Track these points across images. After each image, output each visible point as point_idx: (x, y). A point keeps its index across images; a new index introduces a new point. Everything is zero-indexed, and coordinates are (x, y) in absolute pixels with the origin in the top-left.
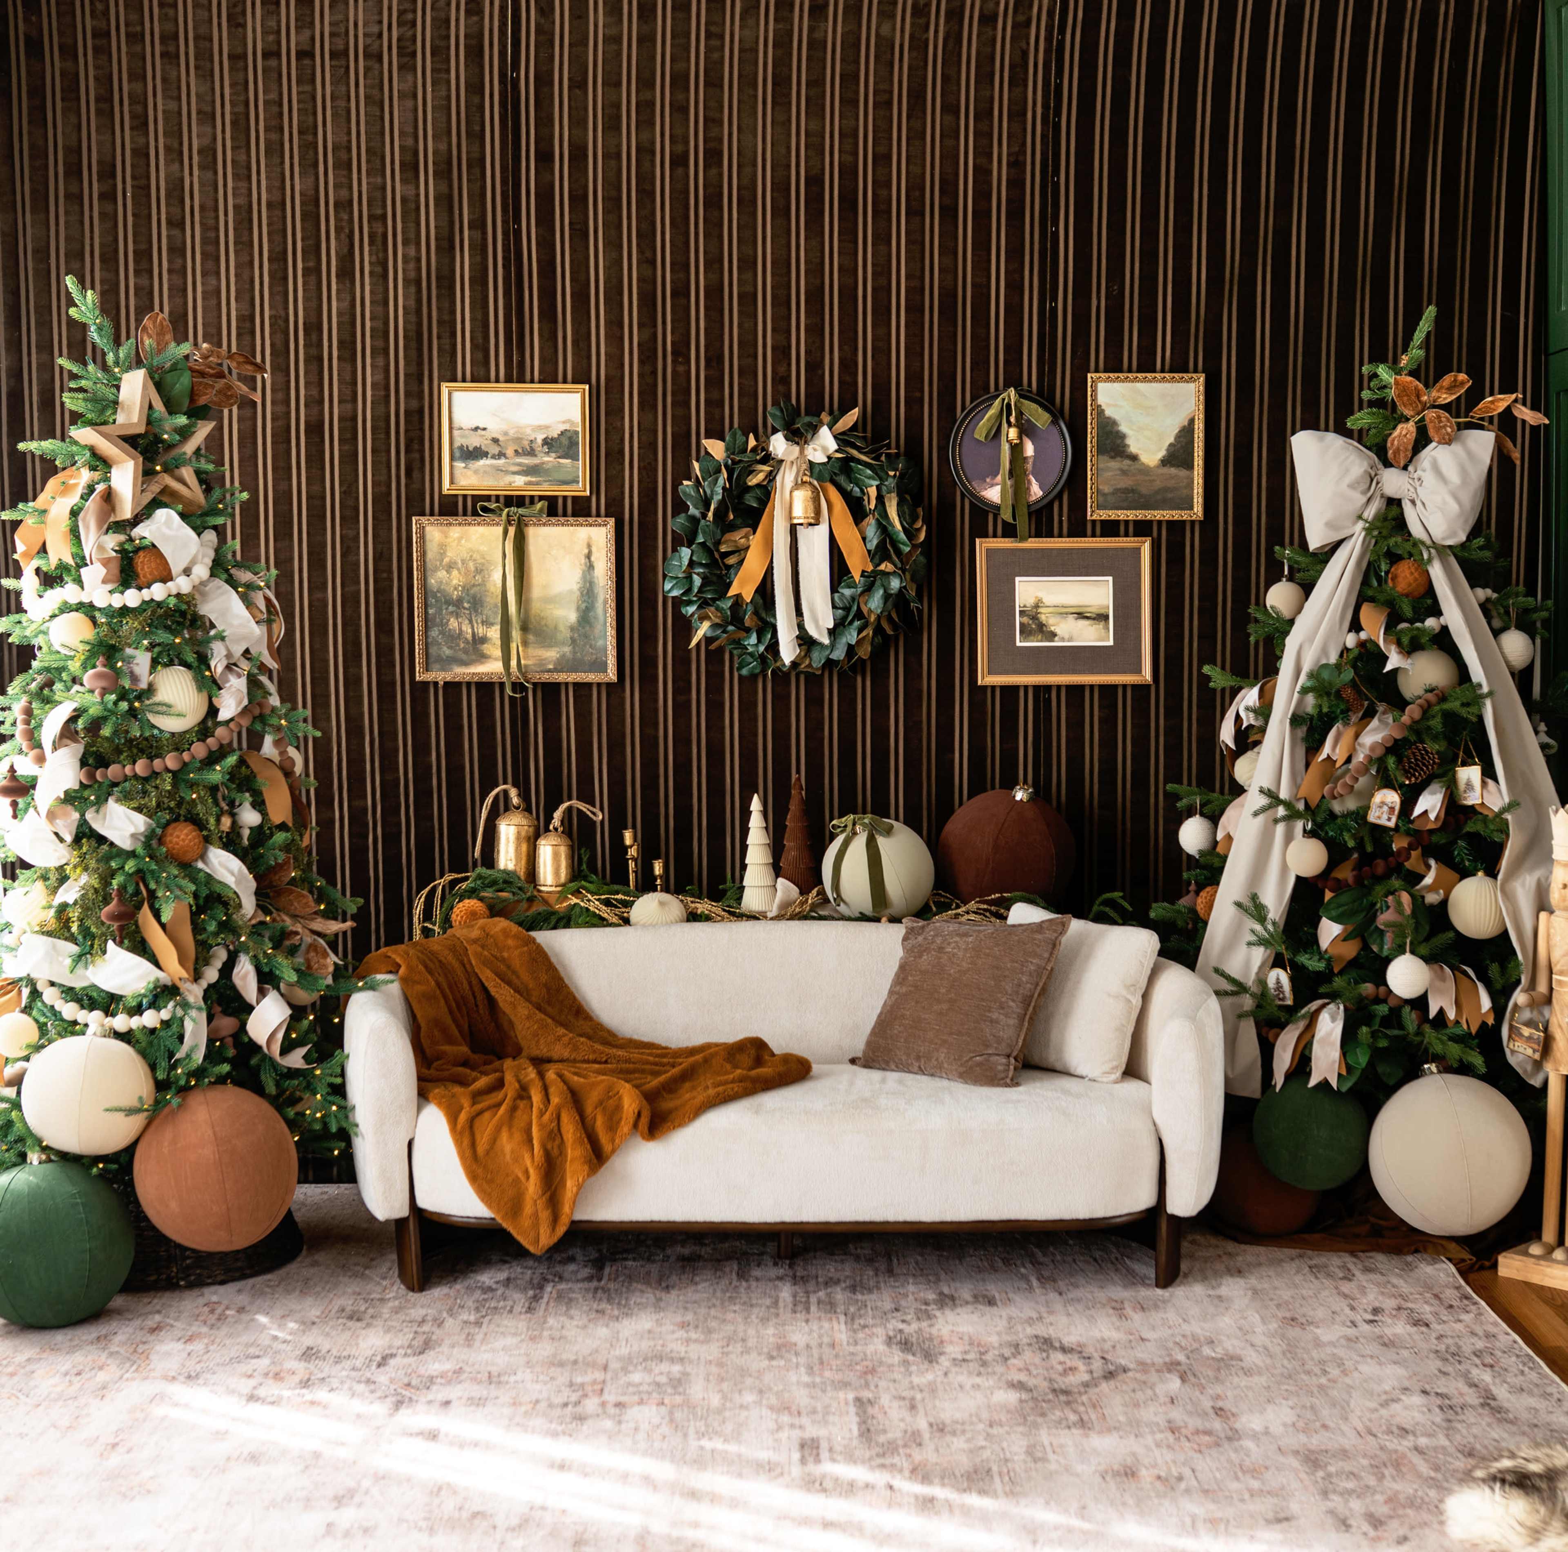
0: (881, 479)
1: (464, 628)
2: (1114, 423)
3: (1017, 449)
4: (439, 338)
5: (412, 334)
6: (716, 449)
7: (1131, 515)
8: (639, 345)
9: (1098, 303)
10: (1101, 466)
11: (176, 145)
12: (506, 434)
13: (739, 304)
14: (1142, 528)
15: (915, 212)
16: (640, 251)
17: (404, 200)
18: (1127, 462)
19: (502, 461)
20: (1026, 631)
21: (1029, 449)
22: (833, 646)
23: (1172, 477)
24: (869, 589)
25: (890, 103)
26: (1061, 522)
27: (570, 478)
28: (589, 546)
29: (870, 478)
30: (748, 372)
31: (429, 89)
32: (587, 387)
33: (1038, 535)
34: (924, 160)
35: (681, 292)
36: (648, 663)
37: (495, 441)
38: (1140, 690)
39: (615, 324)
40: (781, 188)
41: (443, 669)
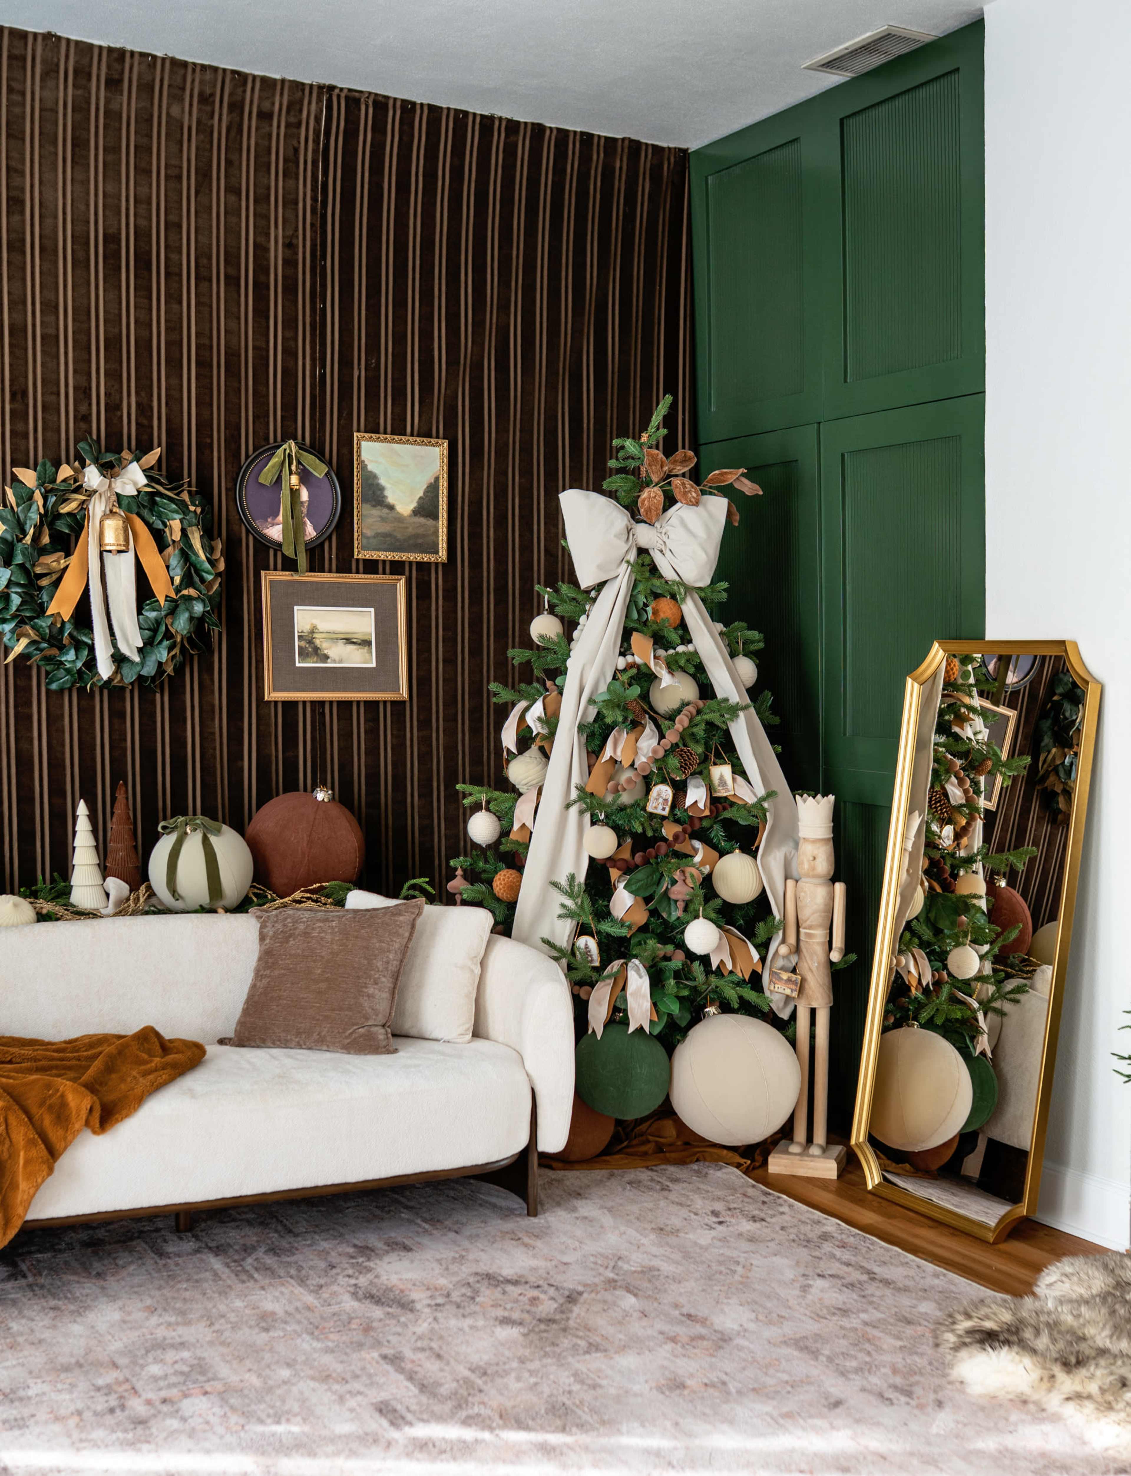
0: (184, 513)
2: (375, 477)
3: (295, 493)
6: (28, 477)
7: (390, 556)
9: (360, 373)
10: (364, 513)
13: (42, 345)
14: (397, 567)
15: (203, 278)
18: (386, 511)
20: (303, 654)
21: (305, 495)
22: (143, 663)
23: (422, 526)
24: (172, 612)
25: (179, 178)
26: (330, 559)
29: (173, 512)
30: (51, 408)
33: (313, 570)
34: (211, 232)
38: (398, 705)
40: (81, 241)
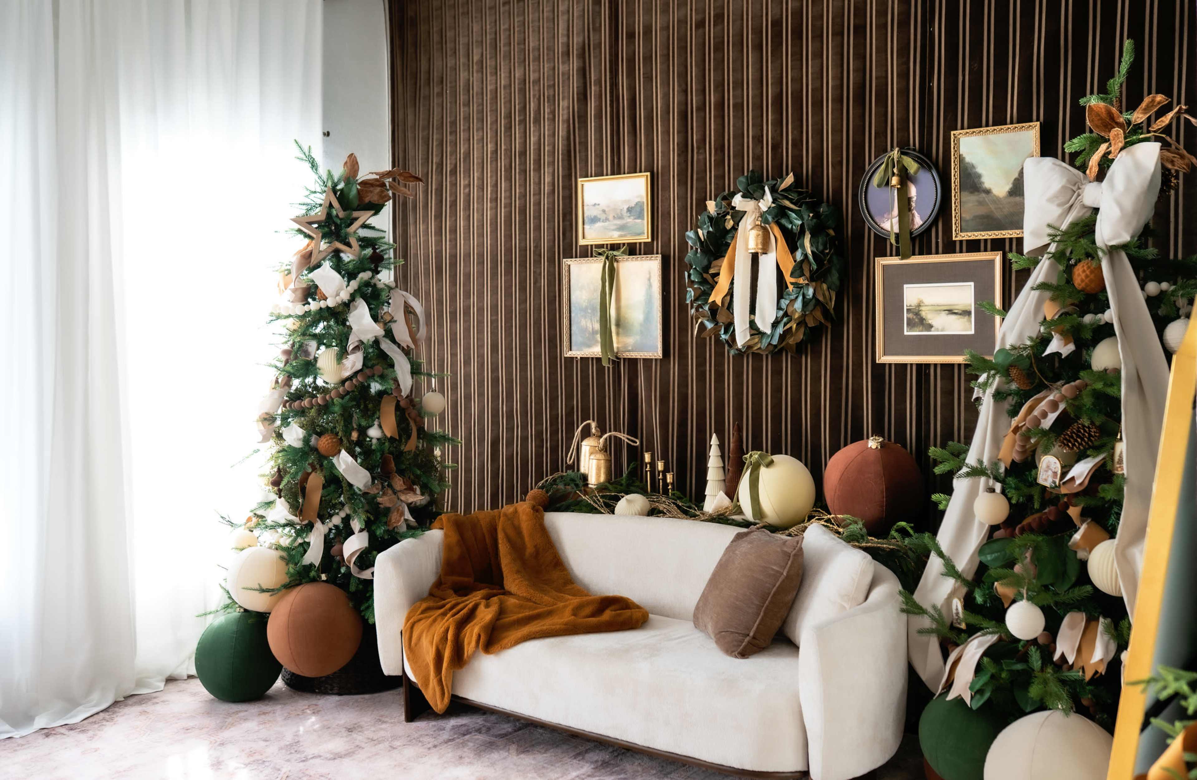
0: (803, 220)
1: (588, 325)
2: (973, 167)
4: (580, 152)
5: (565, 152)
7: (988, 235)
8: (677, 144)
9: (964, 78)
10: (965, 199)
11: (467, 62)
12: (608, 207)
14: (993, 245)
15: (838, 33)
16: (679, 85)
17: (563, 74)
18: (984, 195)
19: (607, 224)
20: (911, 324)
21: (913, 191)
22: (772, 335)
23: (1015, 204)
26: (937, 243)
27: (639, 231)
28: (650, 273)
29: (796, 219)
31: (575, 7)
32: (648, 174)
33: (921, 253)
35: (702, 108)
36: (683, 347)
37: (604, 211)
39: (666, 132)
40: (758, 32)
41: (578, 350)
